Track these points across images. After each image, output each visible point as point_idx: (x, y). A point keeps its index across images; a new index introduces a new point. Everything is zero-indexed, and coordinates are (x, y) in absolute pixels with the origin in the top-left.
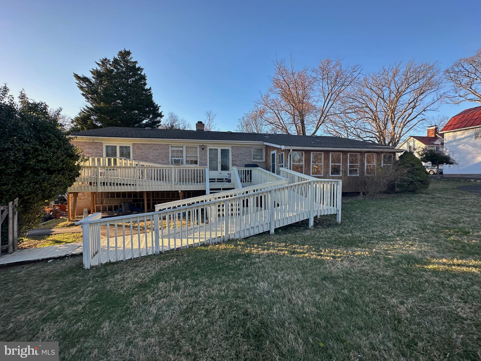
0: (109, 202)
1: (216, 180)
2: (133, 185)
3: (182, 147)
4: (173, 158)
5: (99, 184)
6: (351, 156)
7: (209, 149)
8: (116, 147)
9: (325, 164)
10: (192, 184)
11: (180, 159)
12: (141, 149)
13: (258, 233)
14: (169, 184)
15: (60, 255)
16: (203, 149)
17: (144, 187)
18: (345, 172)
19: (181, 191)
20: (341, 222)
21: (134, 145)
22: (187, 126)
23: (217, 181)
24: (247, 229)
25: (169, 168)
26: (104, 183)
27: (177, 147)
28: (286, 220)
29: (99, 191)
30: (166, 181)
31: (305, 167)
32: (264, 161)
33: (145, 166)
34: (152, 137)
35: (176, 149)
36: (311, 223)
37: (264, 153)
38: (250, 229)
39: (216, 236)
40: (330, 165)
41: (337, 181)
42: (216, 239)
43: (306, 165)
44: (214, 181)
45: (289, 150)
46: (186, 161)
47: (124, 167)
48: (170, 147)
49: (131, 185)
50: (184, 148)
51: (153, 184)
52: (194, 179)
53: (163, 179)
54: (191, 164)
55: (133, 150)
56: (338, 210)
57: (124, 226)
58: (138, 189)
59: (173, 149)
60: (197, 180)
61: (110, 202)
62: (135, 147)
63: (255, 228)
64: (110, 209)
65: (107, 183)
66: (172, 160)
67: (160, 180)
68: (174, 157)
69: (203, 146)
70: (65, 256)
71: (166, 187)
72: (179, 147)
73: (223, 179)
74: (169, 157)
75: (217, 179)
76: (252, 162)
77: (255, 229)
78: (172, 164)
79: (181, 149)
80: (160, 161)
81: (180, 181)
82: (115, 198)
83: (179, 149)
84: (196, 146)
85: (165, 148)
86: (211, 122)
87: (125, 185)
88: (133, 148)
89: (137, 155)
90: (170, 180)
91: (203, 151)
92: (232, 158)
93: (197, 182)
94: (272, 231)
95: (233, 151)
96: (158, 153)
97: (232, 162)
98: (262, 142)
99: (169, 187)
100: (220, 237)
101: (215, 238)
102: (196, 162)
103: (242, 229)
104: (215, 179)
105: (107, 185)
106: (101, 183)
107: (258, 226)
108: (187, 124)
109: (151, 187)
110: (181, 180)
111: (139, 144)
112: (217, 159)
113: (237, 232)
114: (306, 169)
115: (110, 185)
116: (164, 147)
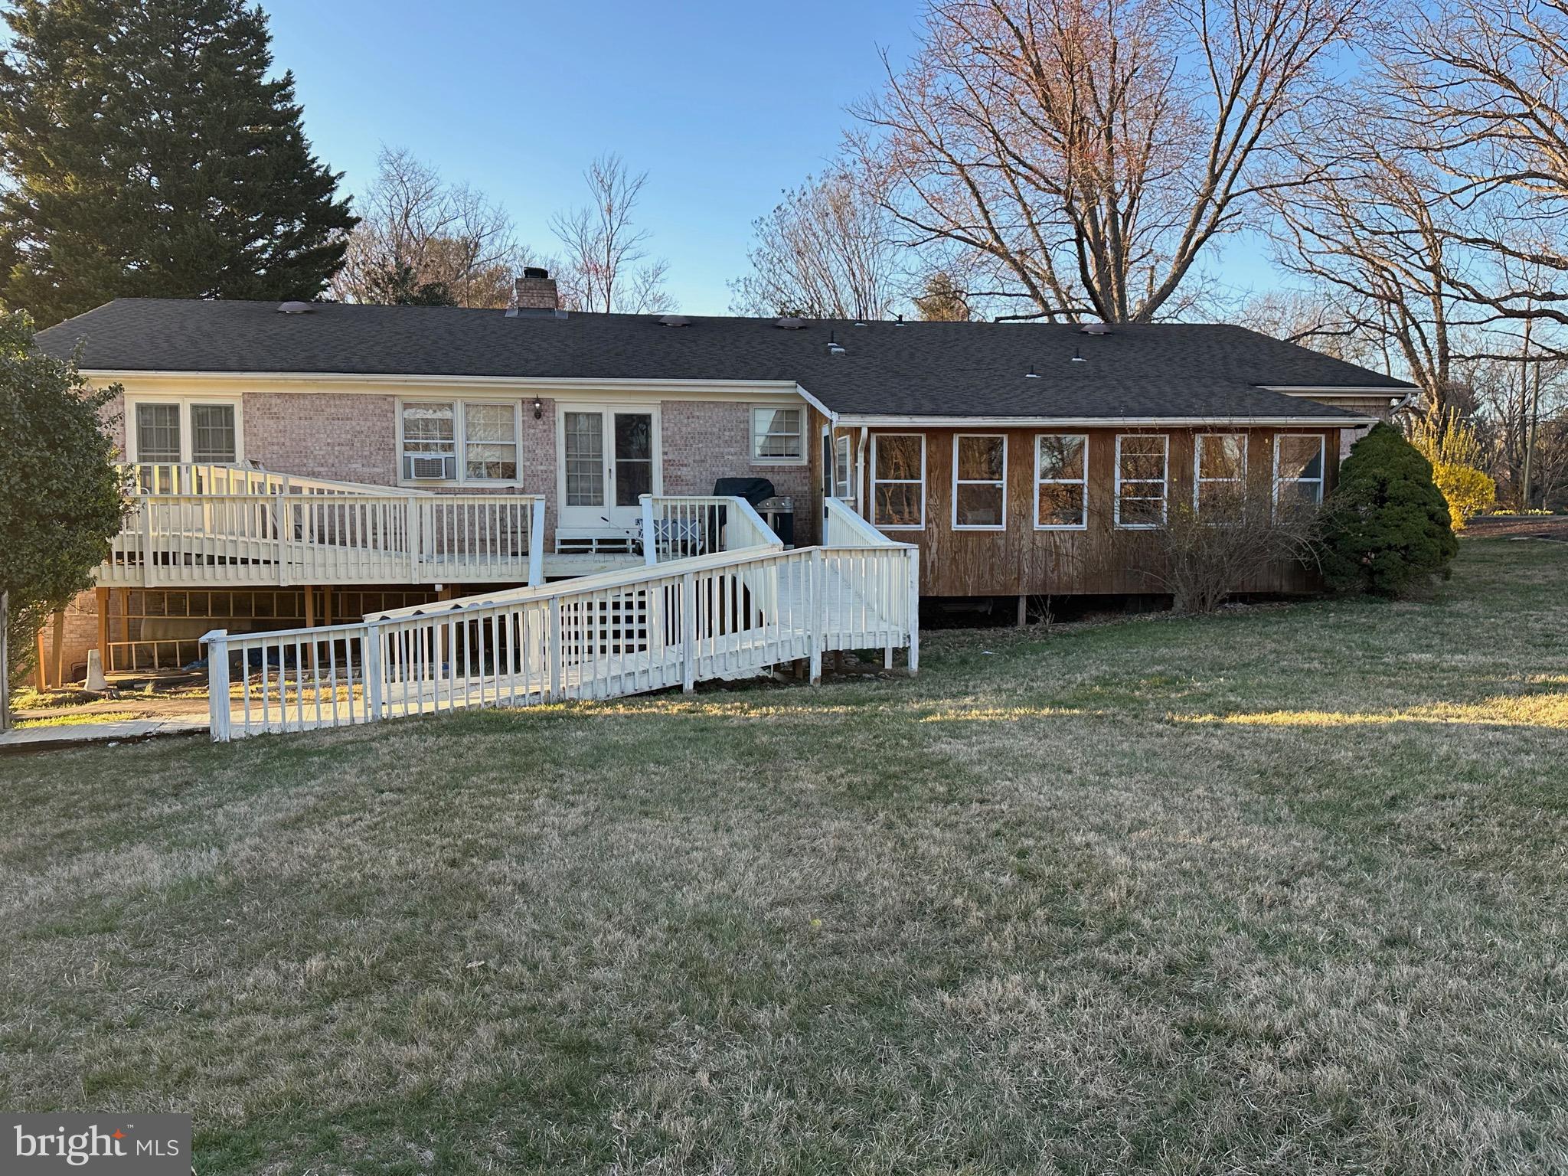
0: (160, 634)
1: (595, 546)
2: (267, 562)
3: (451, 406)
4: (414, 455)
5: (149, 559)
6: (1127, 446)
7: (567, 415)
8: (174, 409)
9: (1015, 480)
10: (483, 562)
11: (442, 455)
12: (276, 417)
13: (647, 689)
14: (397, 560)
15: (132, 733)
16: (538, 415)
17: (308, 570)
18: (1101, 514)
19: (445, 586)
20: (919, 672)
21: (249, 398)
22: (487, 231)
23: (599, 551)
24: (614, 678)
25: (397, 503)
26: (165, 555)
27: (427, 406)
28: (734, 660)
29: (150, 583)
30: (375, 547)
31: (929, 495)
32: (805, 462)
33: (306, 492)
34: (322, 366)
35: (420, 414)
36: (816, 671)
37: (806, 427)
38: (623, 676)
39: (527, 689)
40: (1036, 487)
41: (905, 550)
42: (527, 696)
43: (934, 486)
44: (585, 551)
45: (858, 430)
46: (469, 463)
47: (233, 499)
48: (398, 408)
49: (261, 562)
50: (459, 408)
51: (341, 559)
52: (504, 541)
53: (364, 541)
54: (490, 476)
55: (245, 422)
56: (909, 637)
57: (247, 700)
58: (287, 579)
59: (410, 414)
60: (514, 544)
61: (166, 631)
62: (254, 409)
63: (637, 674)
64: (167, 659)
65: (174, 553)
66: (407, 460)
67: (354, 543)
68: (416, 447)
69: (538, 400)
70: (145, 737)
71: (388, 569)
72: (441, 406)
73: (623, 542)
74: (394, 449)
75: (601, 542)
76: (752, 468)
77: (637, 679)
78: (407, 476)
79: (447, 414)
80: (357, 466)
81: (440, 551)
82: (188, 616)
83: (439, 415)
84: (511, 402)
85: (378, 411)
86: (615, 225)
87: (239, 561)
88: (245, 412)
89: (264, 439)
90: (402, 546)
91: (539, 422)
92: (665, 453)
93: (515, 554)
94: (689, 686)
95: (669, 421)
96: (347, 432)
97: (665, 469)
98: (792, 383)
99: (398, 569)
100: (537, 693)
101: (524, 696)
102: (509, 471)
103: (599, 677)
104: (590, 542)
105: (174, 564)
106: (155, 554)
107: (646, 672)
108: (486, 214)
109: (331, 571)
110: (447, 545)
111: (271, 395)
112: (601, 456)
113: (585, 684)
114: (932, 502)
115: (188, 563)
116: (371, 407)
